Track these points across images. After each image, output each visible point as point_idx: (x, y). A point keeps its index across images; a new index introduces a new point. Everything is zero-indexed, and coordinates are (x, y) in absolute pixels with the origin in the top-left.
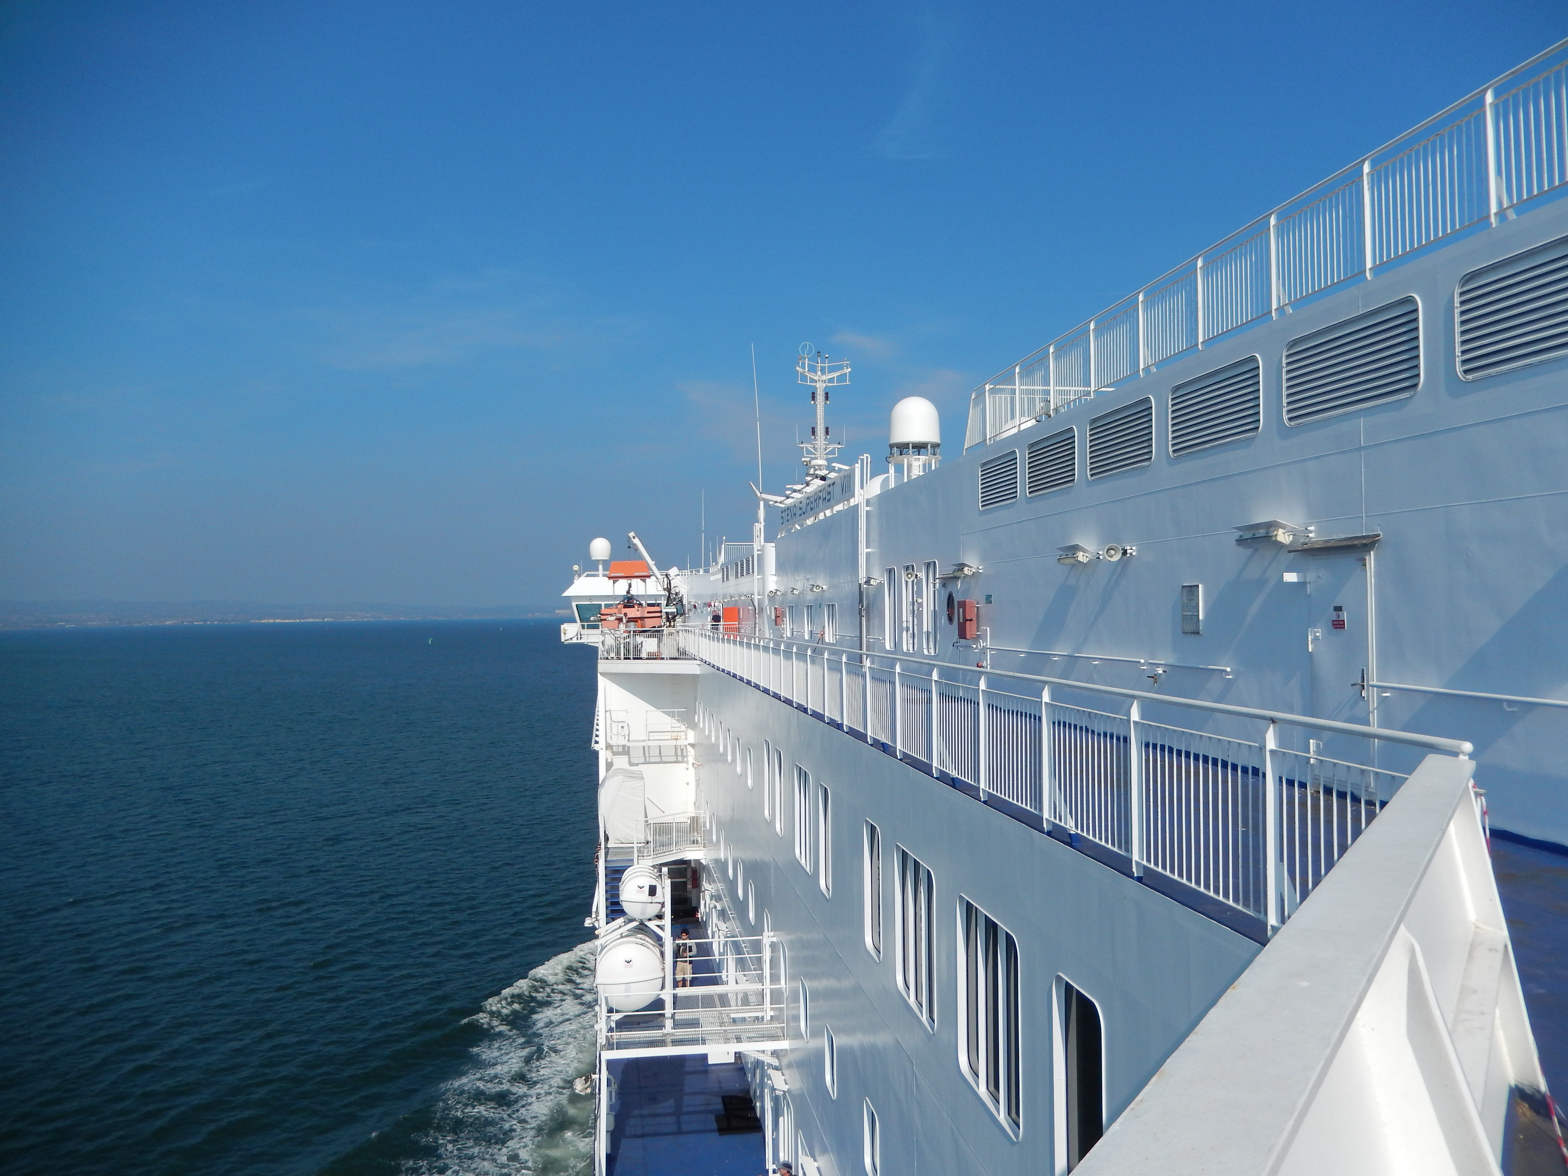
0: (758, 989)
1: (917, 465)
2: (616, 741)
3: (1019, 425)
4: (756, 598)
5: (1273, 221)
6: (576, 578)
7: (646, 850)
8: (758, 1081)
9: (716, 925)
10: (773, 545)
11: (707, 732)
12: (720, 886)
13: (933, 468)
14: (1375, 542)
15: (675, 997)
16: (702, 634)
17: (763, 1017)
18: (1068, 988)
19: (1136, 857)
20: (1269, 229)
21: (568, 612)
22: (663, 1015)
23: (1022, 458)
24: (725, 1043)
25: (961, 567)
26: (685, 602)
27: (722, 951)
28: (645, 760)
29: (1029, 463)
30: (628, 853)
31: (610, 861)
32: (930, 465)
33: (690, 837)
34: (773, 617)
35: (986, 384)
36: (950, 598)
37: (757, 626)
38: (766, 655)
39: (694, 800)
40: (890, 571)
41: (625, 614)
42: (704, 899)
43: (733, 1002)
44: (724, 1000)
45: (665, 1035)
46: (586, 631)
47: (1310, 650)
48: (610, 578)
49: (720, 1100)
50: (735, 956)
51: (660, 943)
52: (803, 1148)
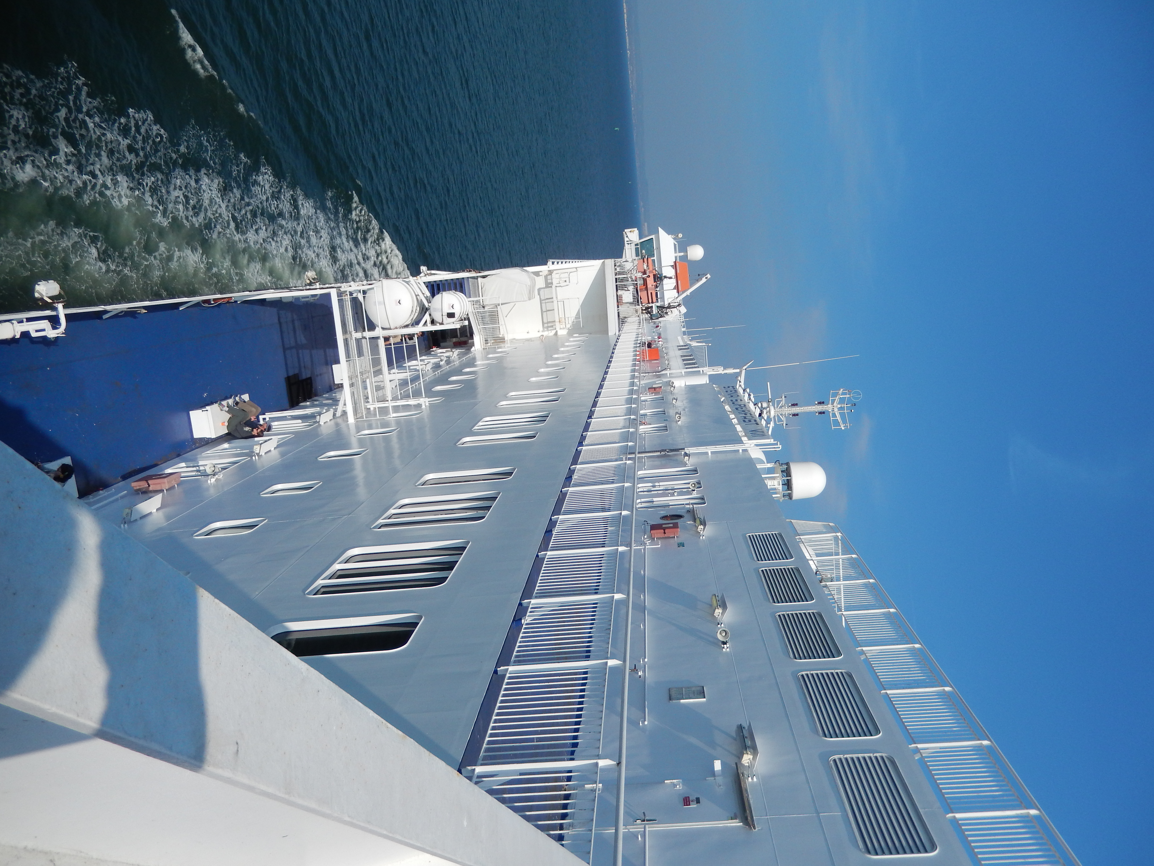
0: (387, 397)
1: (775, 483)
2: (555, 279)
3: (812, 560)
4: (668, 372)
5: (986, 743)
6: (673, 236)
7: (478, 307)
8: (324, 402)
9: (429, 362)
10: (708, 382)
11: (567, 344)
12: (457, 363)
13: (774, 496)
14: (750, 826)
15: (378, 338)
16: (638, 334)
17: (368, 402)
18: (415, 625)
19: (511, 668)
20: (979, 740)
21: (646, 233)
22: (364, 330)
23: (788, 564)
24: (349, 377)
25: (704, 523)
26: (660, 319)
27: (411, 368)
28: (543, 300)
29: (784, 569)
30: (475, 293)
31: (468, 281)
32: (776, 493)
33: (490, 338)
34: (654, 386)
35: (841, 533)
36: (680, 517)
37: (647, 374)
38: (628, 385)
39: (517, 338)
40: (695, 471)
41: (649, 276)
42: (447, 351)
43: (377, 379)
44: (378, 372)
45: (350, 333)
46: (633, 247)
47: (666, 782)
48: (675, 262)
49: (309, 376)
50: (409, 378)
51: (414, 324)
52: (283, 438)
